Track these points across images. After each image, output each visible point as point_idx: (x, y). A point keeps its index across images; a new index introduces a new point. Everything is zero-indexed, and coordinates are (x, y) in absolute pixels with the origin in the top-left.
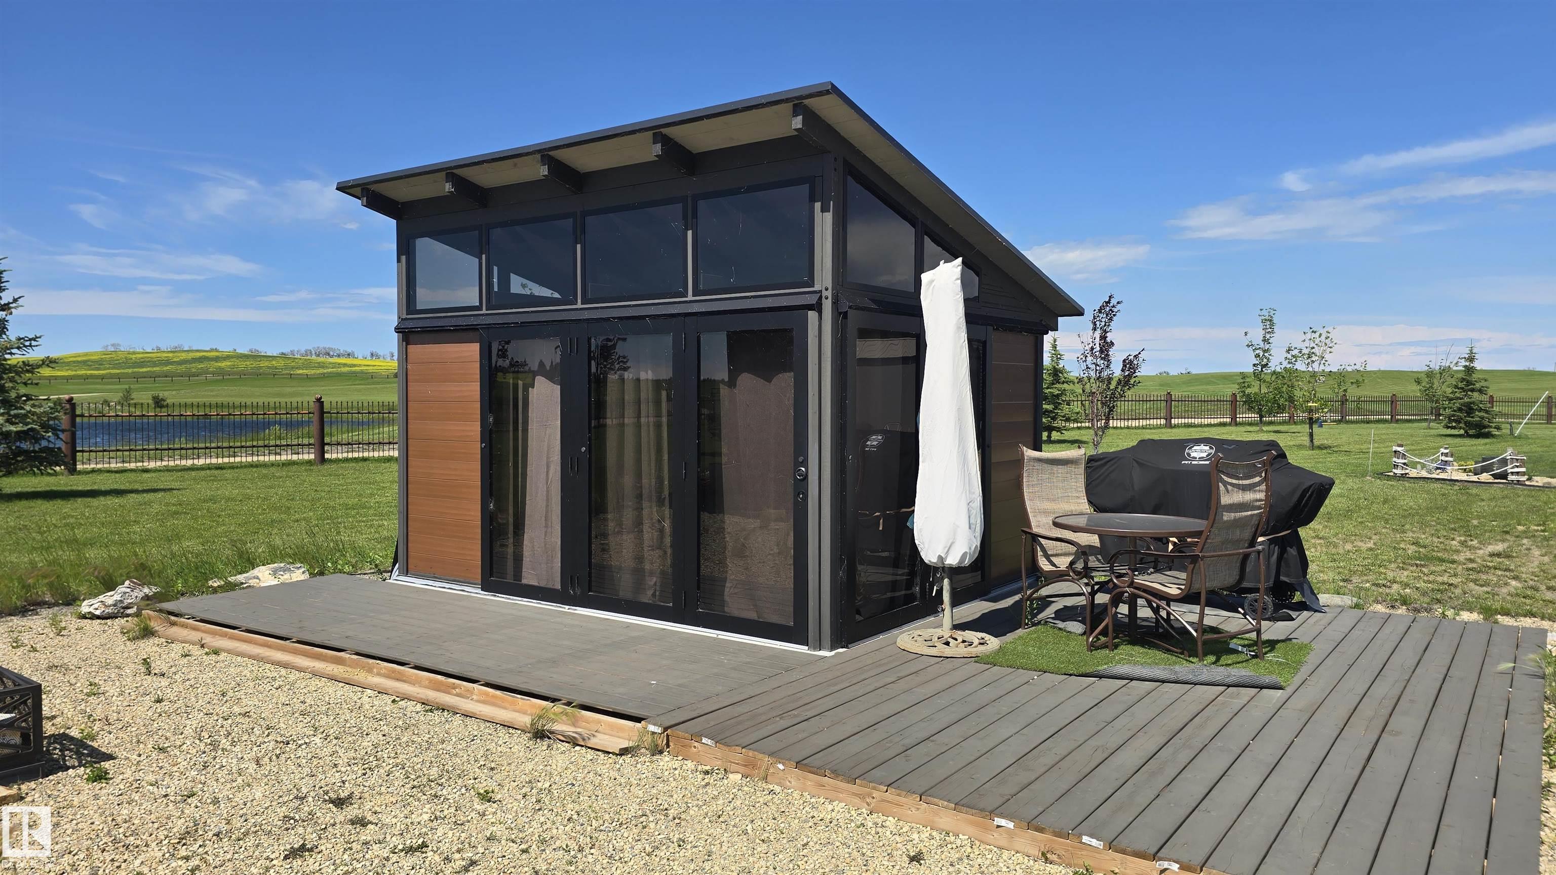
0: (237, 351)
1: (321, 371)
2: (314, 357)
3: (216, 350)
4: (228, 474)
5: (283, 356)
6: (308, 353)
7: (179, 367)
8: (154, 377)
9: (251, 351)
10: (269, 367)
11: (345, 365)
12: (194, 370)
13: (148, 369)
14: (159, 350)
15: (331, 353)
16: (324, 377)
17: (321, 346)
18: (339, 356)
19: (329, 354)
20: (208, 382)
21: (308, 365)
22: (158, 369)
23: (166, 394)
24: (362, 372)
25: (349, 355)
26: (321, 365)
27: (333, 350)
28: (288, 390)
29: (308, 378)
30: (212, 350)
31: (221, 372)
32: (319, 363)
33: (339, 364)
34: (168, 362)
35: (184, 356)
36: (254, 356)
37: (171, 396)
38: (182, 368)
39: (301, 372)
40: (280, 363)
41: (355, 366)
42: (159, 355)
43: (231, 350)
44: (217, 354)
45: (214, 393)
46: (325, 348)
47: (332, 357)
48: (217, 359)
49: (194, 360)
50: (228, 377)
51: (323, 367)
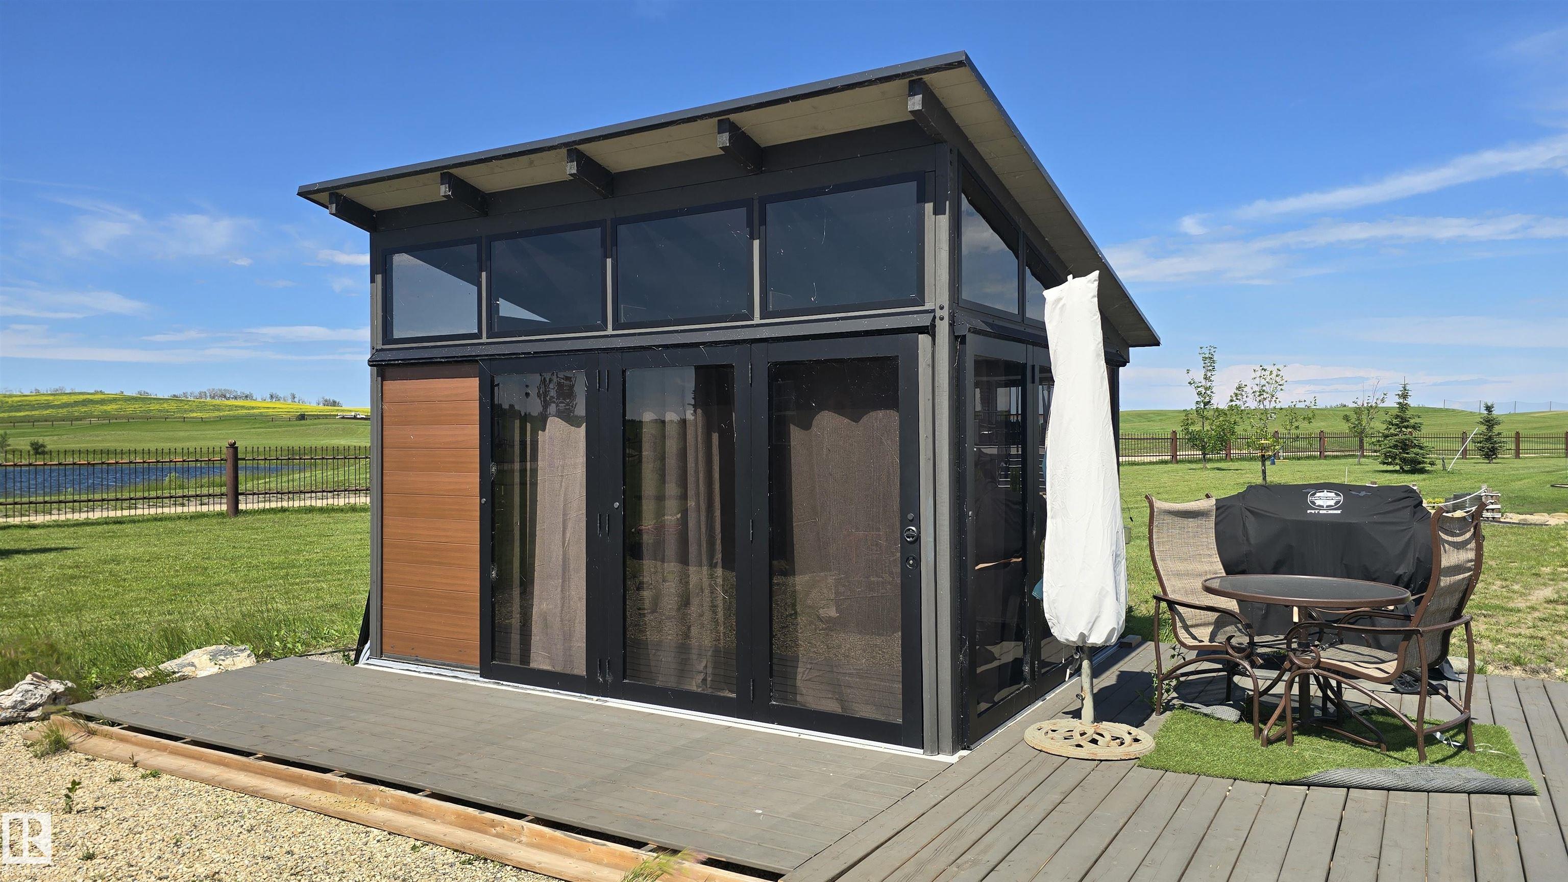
0: (125, 393)
1: (217, 414)
2: (208, 399)
3: (102, 393)
4: (129, 528)
5: (175, 398)
6: (202, 395)
7: (61, 410)
8: (33, 421)
9: (140, 393)
10: (159, 411)
11: (243, 407)
12: (76, 414)
13: (27, 413)
14: (38, 393)
15: (228, 395)
16: (221, 420)
17: (216, 388)
18: (235, 398)
19: (225, 397)
20: (92, 427)
21: (202, 407)
22: (37, 412)
23: (47, 438)
24: (261, 415)
25: (246, 397)
26: (217, 408)
27: (230, 392)
28: (182, 434)
29: (203, 421)
30: (96, 393)
31: (106, 416)
32: (214, 406)
33: (236, 407)
34: (48, 406)
35: (65, 399)
36: (143, 399)
37: (50, 442)
38: (64, 412)
39: (195, 415)
40: (173, 406)
41: (253, 408)
42: (38, 398)
43: (118, 392)
44: (103, 396)
45: (100, 439)
46: (220, 390)
47: (228, 399)
48: (102, 402)
49: (76, 403)
50: (115, 421)
51: (218, 410)
